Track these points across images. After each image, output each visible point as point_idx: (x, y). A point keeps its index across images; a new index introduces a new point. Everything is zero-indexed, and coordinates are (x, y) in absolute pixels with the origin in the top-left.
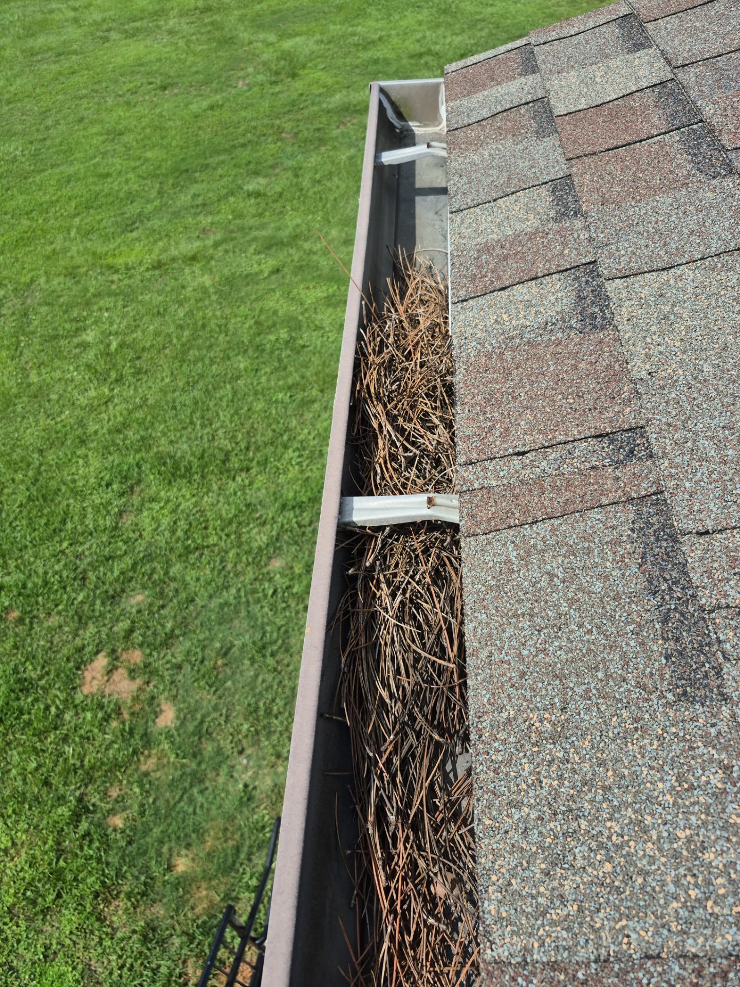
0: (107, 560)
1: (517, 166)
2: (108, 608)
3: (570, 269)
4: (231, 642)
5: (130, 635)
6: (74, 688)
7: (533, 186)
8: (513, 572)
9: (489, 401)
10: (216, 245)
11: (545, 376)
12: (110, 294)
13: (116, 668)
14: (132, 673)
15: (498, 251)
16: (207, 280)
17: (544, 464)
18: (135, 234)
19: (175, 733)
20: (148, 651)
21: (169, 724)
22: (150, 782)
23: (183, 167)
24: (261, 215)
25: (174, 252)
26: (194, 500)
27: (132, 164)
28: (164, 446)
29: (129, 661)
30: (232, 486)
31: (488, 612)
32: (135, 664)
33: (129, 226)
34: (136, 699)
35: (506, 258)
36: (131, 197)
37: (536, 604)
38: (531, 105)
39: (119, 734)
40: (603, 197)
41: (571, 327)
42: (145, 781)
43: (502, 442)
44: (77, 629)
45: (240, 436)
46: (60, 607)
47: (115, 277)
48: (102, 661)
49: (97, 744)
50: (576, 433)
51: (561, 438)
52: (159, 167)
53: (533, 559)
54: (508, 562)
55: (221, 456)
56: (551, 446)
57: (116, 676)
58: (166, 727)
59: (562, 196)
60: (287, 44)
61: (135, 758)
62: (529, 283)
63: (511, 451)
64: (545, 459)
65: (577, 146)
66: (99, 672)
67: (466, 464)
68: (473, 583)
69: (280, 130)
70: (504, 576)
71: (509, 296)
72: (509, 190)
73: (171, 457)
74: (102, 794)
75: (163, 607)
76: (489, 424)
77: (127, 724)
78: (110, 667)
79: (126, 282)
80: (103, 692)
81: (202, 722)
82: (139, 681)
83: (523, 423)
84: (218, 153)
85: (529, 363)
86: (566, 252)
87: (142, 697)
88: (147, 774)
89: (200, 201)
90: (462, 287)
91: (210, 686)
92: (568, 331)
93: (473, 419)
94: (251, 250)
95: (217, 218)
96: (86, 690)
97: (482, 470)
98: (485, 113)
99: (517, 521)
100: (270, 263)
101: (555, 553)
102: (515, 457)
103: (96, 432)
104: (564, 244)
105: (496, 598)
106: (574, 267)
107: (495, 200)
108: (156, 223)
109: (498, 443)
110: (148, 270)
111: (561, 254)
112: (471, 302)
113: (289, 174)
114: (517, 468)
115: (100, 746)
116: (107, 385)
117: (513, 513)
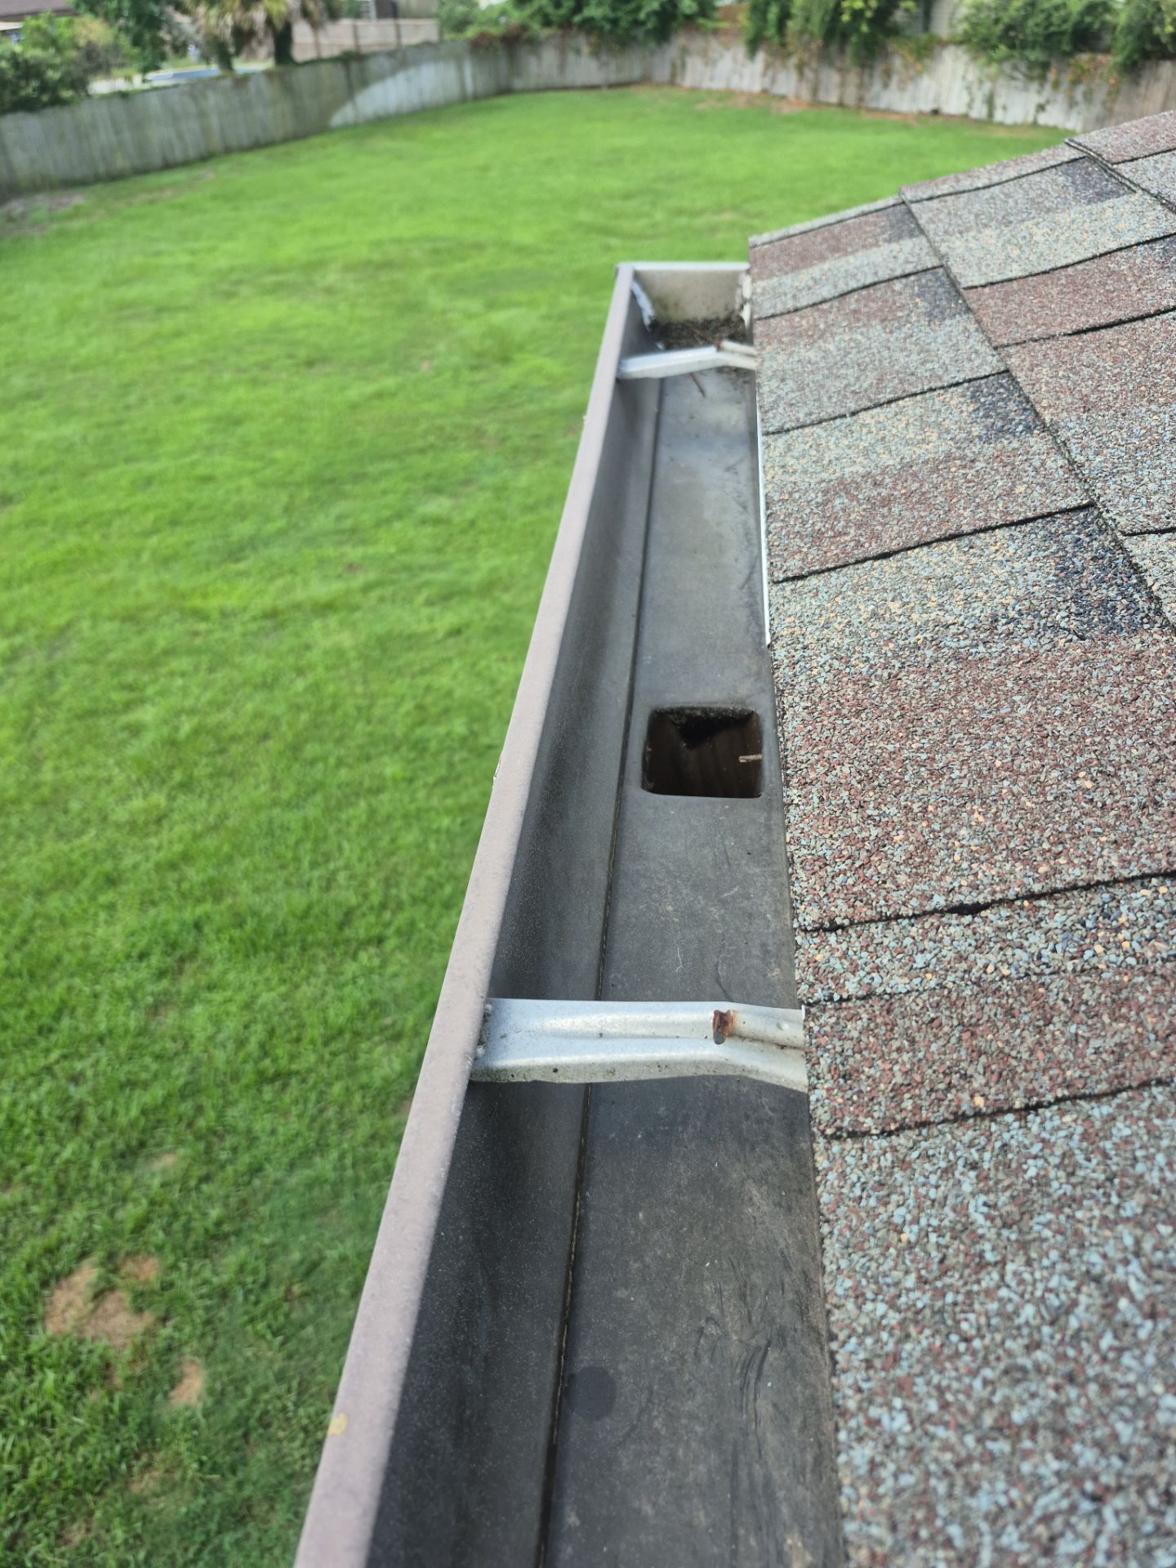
0: (122, 1086)
1: (893, 362)
2: (113, 1174)
3: (1033, 520)
4: (320, 1251)
5: (143, 1228)
6: (31, 1322)
7: (931, 390)
8: (982, 1265)
9: (871, 780)
10: (367, 588)
11: (1008, 726)
12: (191, 651)
13: (112, 1288)
14: (141, 1301)
15: (868, 490)
16: (346, 639)
17: (1036, 939)
18: (242, 566)
19: (203, 1421)
20: (171, 1259)
21: (194, 1400)
22: (144, 1518)
23: (327, 474)
24: (439, 550)
25: (300, 595)
26: (283, 989)
27: (250, 465)
28: (245, 895)
29: (137, 1276)
30: (350, 968)
31: (913, 1405)
32: (146, 1282)
33: (235, 553)
34: (140, 1351)
35: (887, 502)
36: (241, 513)
37: (1072, 1392)
38: (912, 278)
39: (101, 1417)
40: (1084, 398)
41: (1055, 627)
42: (135, 1514)
43: (916, 876)
44: (55, 1211)
45: (373, 883)
46: (30, 1169)
47: (203, 626)
48: (88, 1274)
49: (57, 1432)
50: (1114, 862)
51: (1075, 873)
52: (291, 472)
53: (1041, 1224)
54: (963, 1229)
55: (336, 915)
56: (1050, 894)
57: (110, 1304)
58: (187, 1408)
59: (992, 403)
60: (499, 318)
61: (124, 1467)
62: (944, 546)
63: (939, 901)
64: (1037, 925)
65: (1013, 328)
66: (79, 1293)
67: (820, 929)
68: (859, 1297)
69: (480, 433)
70: (953, 1279)
71: (899, 569)
72: (883, 398)
73: (255, 914)
74: (52, 1537)
75: (206, 1178)
76: (874, 832)
77: (118, 1397)
78: (102, 1285)
79: (218, 635)
80: (81, 1332)
81: (255, 1401)
82: (149, 1317)
83: (964, 832)
84: (382, 458)
85: (964, 698)
86: (1020, 489)
87: (150, 1349)
88: (140, 1501)
89: (348, 523)
90: (794, 553)
91: (275, 1334)
92: (1049, 634)
93: (834, 820)
94: (421, 598)
95: (371, 550)
96: (51, 1329)
97: (865, 948)
98: (826, 292)
99: (979, 1101)
100: (448, 620)
101: (1109, 1212)
102: (953, 919)
103: (135, 867)
104: (1015, 477)
105: (935, 1357)
106: (1043, 517)
107: (853, 414)
108: (275, 552)
109: (902, 879)
110: (254, 619)
111: (1009, 492)
112: (813, 581)
113: (488, 495)
114: (963, 946)
115: (63, 1438)
116: (165, 790)
117: (965, 1077)
